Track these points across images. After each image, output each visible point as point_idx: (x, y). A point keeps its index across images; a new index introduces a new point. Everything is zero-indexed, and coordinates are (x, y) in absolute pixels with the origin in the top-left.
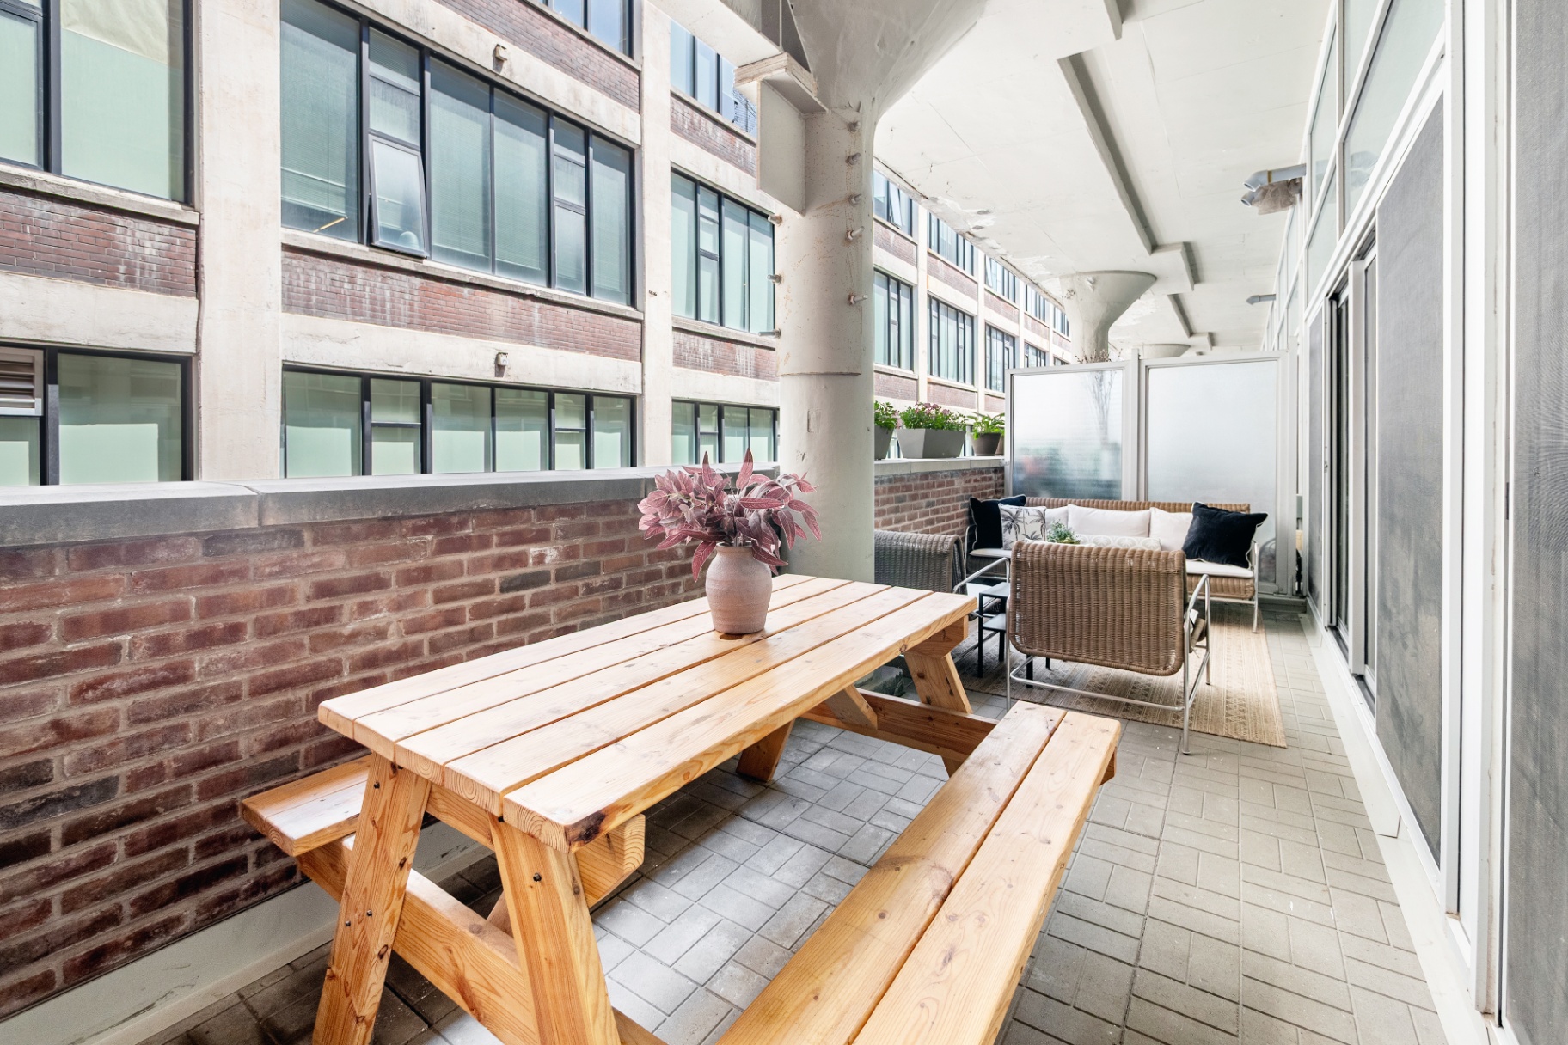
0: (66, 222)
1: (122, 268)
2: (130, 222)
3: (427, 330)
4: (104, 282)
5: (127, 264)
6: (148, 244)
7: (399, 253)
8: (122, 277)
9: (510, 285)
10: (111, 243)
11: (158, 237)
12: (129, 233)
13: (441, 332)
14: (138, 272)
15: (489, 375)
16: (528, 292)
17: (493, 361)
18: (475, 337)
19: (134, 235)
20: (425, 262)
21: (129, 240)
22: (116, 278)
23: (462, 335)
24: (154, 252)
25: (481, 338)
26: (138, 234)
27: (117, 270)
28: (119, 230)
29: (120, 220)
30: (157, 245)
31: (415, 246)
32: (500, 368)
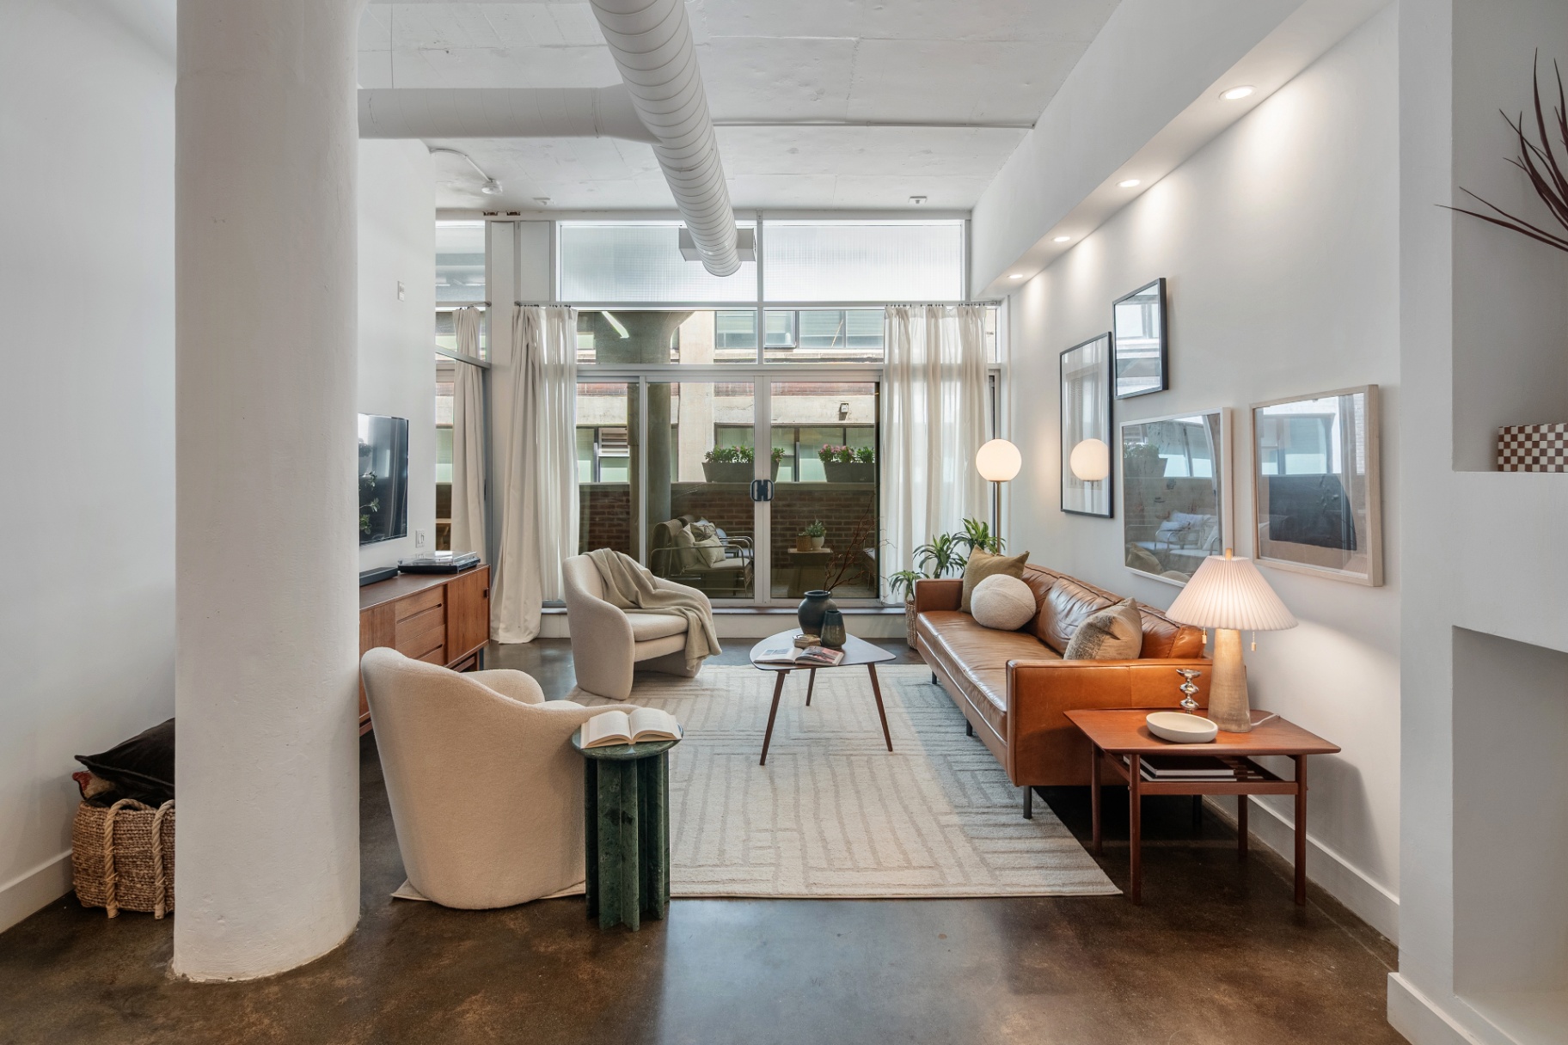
3: (793, 395)
7: (779, 348)
9: (851, 354)
13: (803, 395)
15: (835, 420)
16: (865, 356)
17: (838, 409)
18: (826, 395)
20: (795, 351)
23: (816, 395)
25: (830, 395)
31: (789, 341)
32: (843, 415)
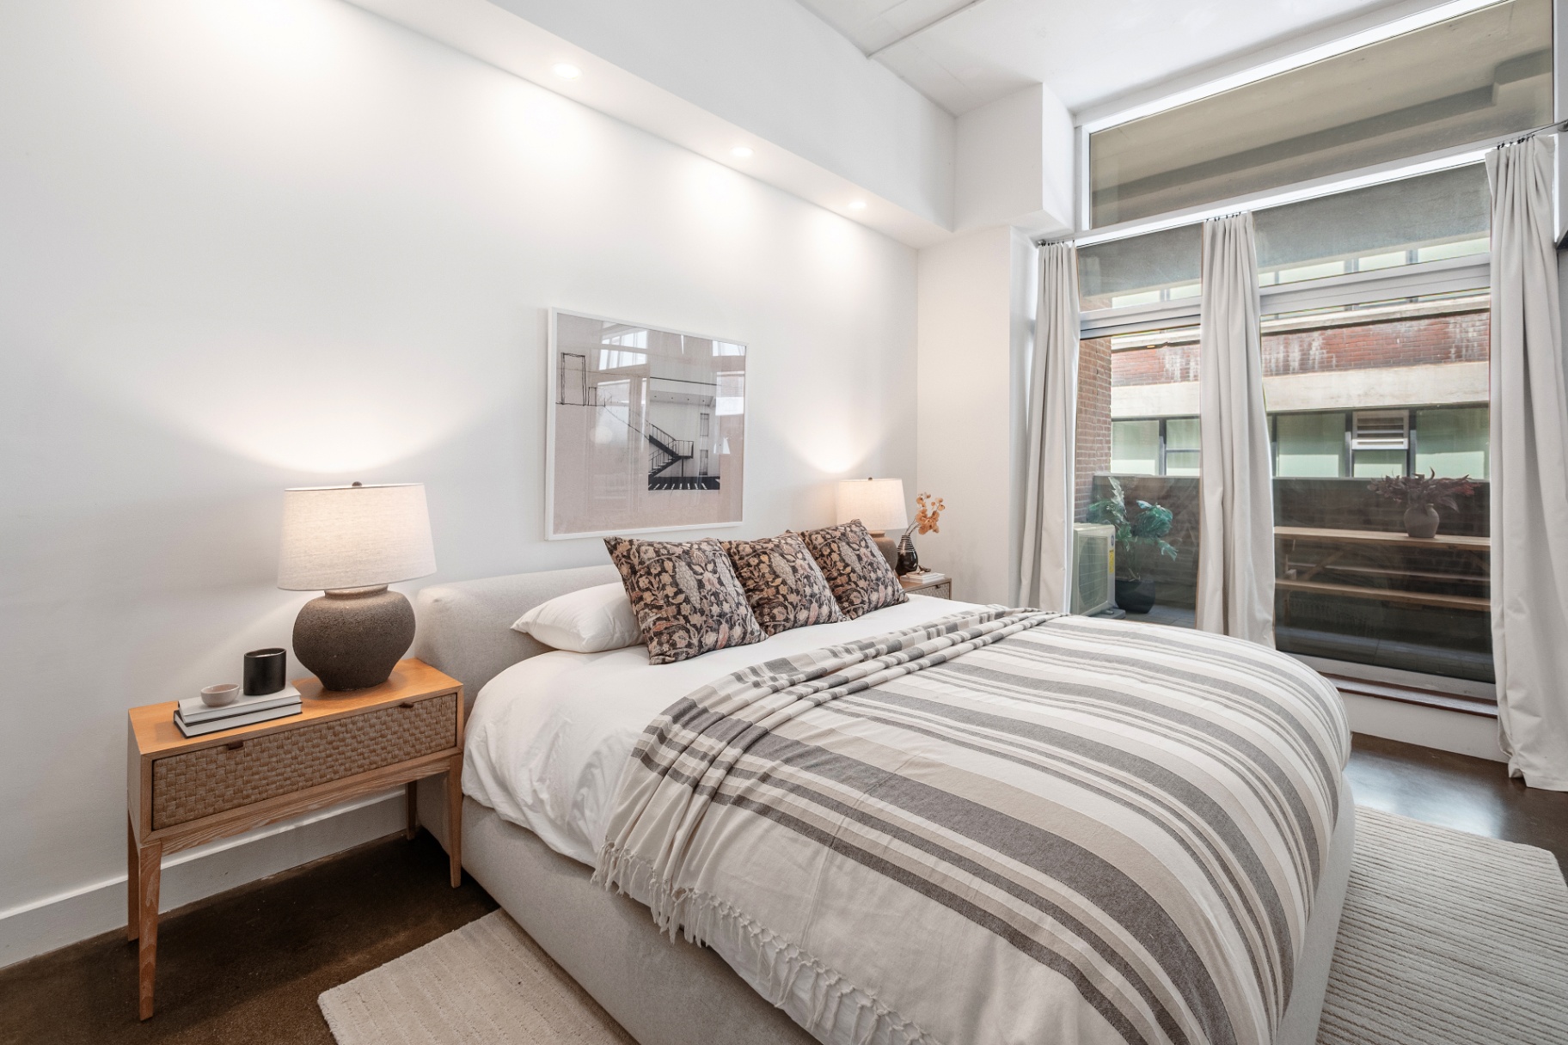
0: (1419, 330)
1: (1453, 350)
2: (1459, 318)
4: (1441, 362)
5: (1457, 347)
6: (1471, 329)
8: (1453, 356)
10: (1446, 335)
11: (1478, 323)
12: (1458, 326)
14: (1464, 350)
19: (1461, 326)
21: (1458, 330)
22: (1449, 358)
24: (1475, 334)
26: (1464, 325)
27: (1450, 352)
28: (1451, 326)
29: (1451, 320)
30: (1477, 328)
